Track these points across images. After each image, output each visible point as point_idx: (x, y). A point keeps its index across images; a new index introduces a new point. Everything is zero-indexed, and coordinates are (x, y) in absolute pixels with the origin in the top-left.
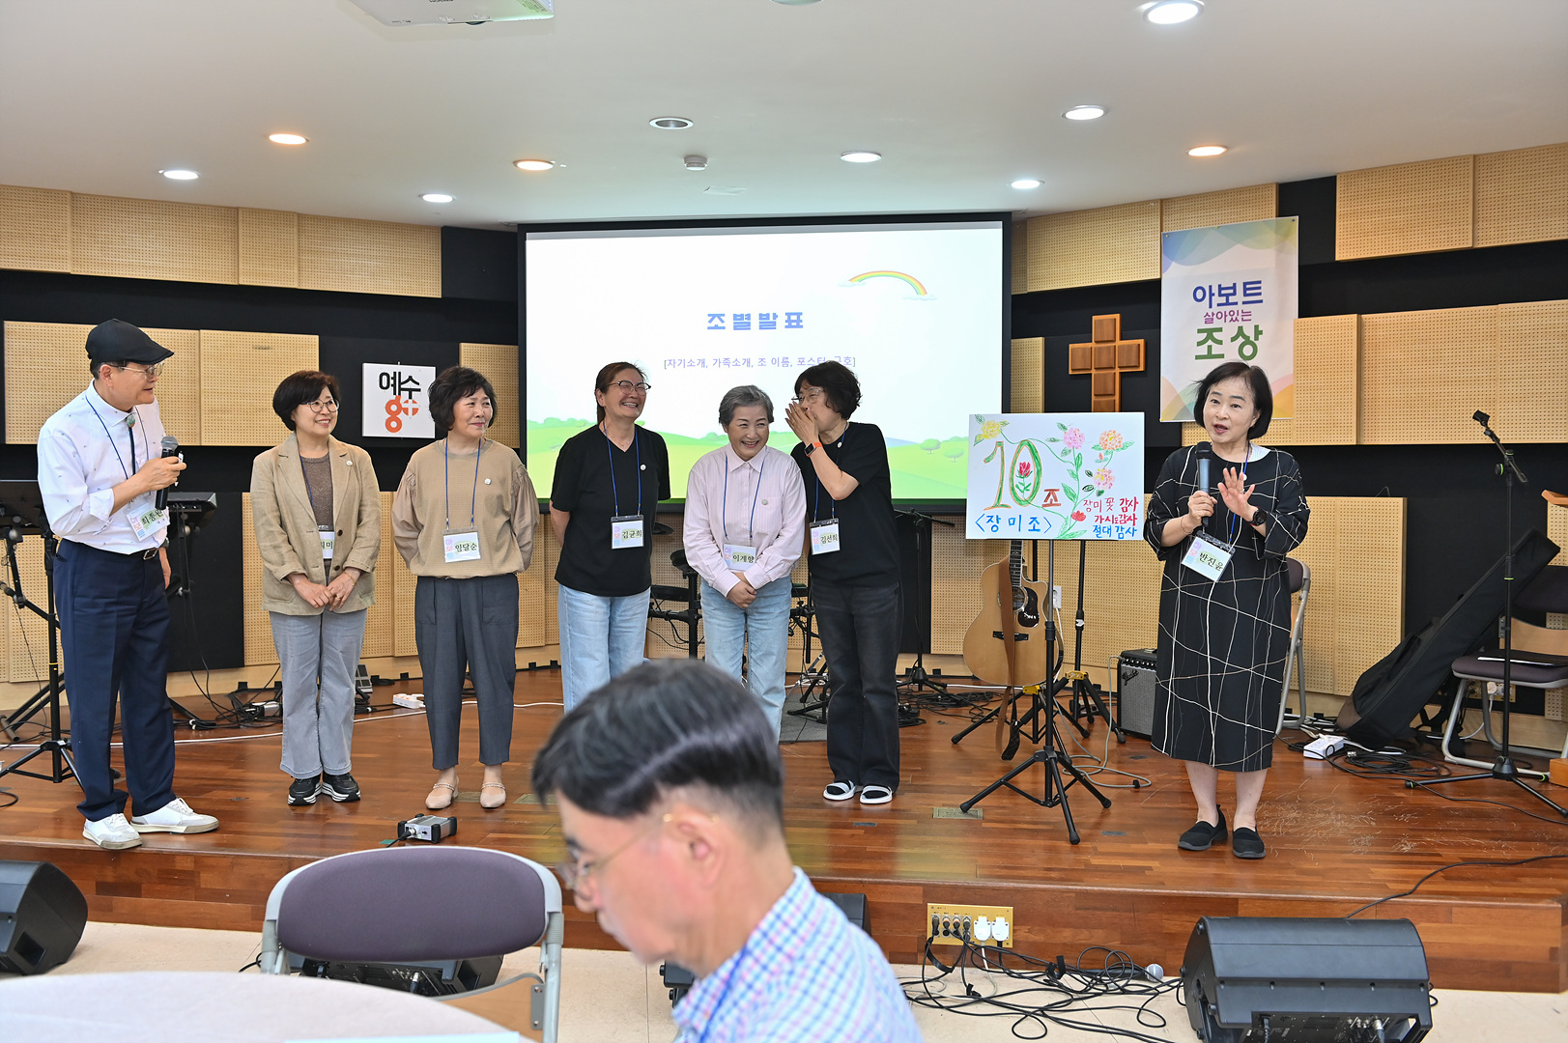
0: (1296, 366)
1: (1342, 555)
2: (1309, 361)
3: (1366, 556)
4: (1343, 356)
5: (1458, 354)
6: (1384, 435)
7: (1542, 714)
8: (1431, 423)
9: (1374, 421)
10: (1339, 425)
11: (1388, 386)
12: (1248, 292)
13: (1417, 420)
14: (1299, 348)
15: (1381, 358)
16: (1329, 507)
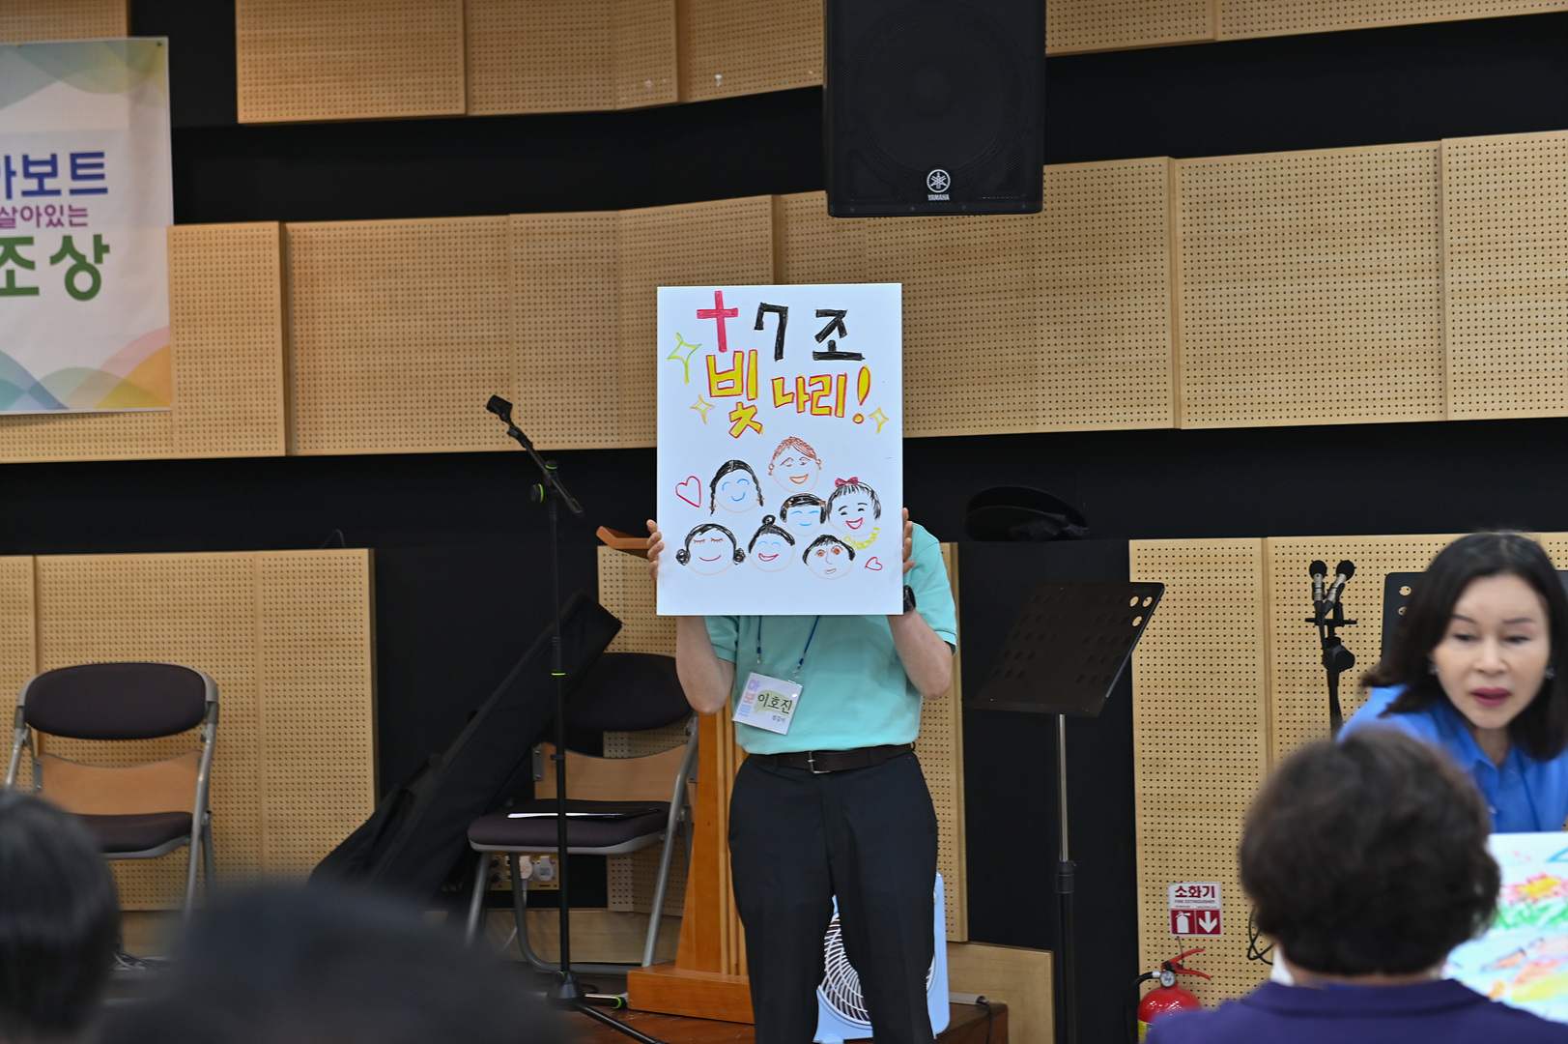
0: (174, 312)
1: (269, 656)
2: (197, 304)
3: (311, 655)
4: (257, 296)
5: (448, 297)
6: (331, 438)
7: (602, 903)
8: (409, 417)
9: (313, 413)
10: (254, 421)
11: (335, 351)
12: (80, 172)
13: (385, 412)
14: (179, 280)
15: (321, 301)
16: (242, 570)
